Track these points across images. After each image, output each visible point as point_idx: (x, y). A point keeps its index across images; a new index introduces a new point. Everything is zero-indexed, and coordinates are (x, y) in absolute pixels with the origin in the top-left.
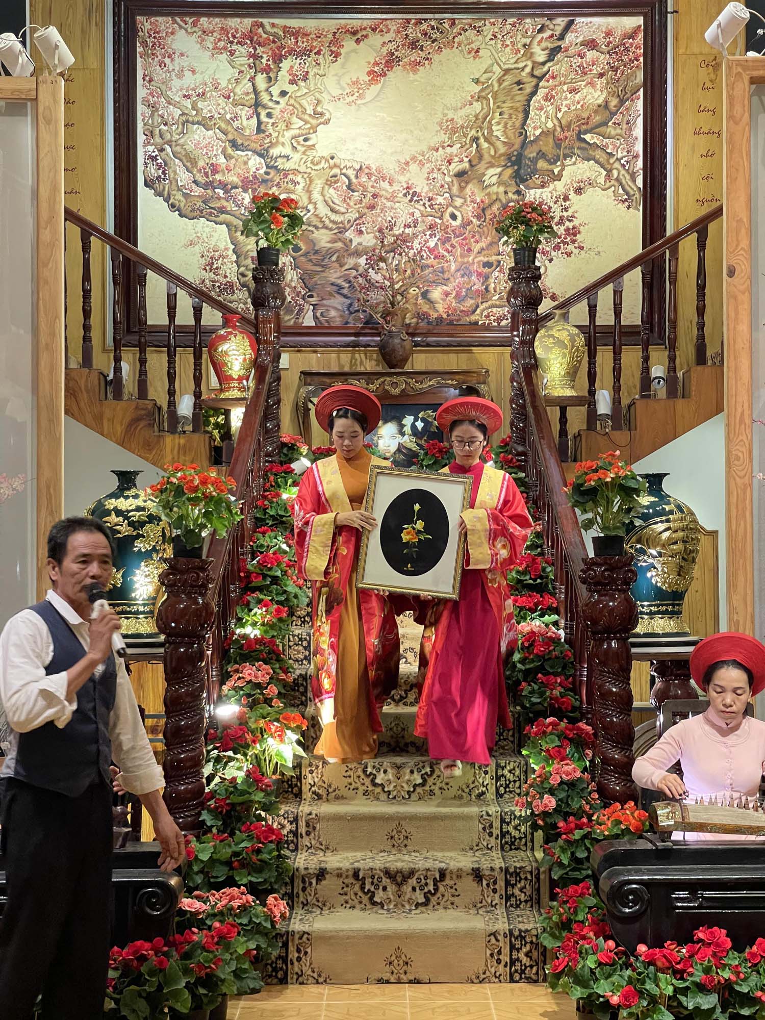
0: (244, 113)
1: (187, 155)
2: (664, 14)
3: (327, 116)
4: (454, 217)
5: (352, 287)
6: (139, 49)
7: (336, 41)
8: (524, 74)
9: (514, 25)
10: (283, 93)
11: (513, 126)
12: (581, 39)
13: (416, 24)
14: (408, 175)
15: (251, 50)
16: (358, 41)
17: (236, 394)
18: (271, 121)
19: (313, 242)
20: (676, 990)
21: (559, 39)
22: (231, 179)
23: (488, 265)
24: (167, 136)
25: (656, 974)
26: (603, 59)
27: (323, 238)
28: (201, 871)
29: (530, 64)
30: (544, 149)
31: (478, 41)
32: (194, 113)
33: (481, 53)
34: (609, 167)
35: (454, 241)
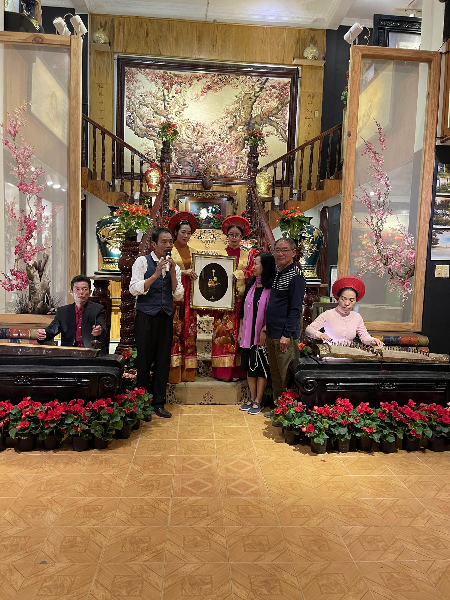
0: (160, 102)
1: (141, 116)
2: (297, 78)
3: (187, 105)
4: (227, 142)
5: (193, 163)
6: (126, 79)
7: (191, 80)
8: (252, 95)
9: (249, 78)
10: (173, 97)
11: (248, 112)
12: (270, 85)
13: (217, 76)
14: (213, 127)
15: (163, 81)
16: (198, 80)
17: (154, 191)
18: (169, 106)
19: (181, 147)
20: (330, 426)
21: (263, 84)
22: (155, 125)
23: (237, 158)
24: (134, 109)
25: (322, 419)
26: (278, 92)
27: (185, 146)
28: (133, 362)
29: (254, 92)
30: (257, 121)
31: (237, 83)
32: (143, 101)
33: (238, 87)
34: (277, 128)
35: (227, 150)
